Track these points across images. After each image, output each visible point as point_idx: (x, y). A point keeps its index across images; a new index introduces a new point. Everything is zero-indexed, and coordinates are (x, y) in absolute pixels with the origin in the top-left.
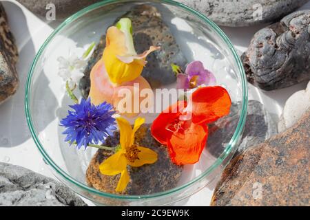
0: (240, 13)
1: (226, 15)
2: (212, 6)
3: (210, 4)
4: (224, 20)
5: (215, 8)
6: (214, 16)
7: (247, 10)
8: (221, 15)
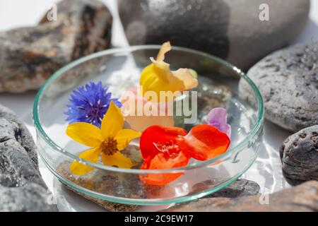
0: (293, 108)
1: (279, 106)
2: (272, 93)
3: (272, 90)
4: (276, 111)
5: (274, 97)
6: (270, 103)
7: (300, 108)
8: (276, 104)
